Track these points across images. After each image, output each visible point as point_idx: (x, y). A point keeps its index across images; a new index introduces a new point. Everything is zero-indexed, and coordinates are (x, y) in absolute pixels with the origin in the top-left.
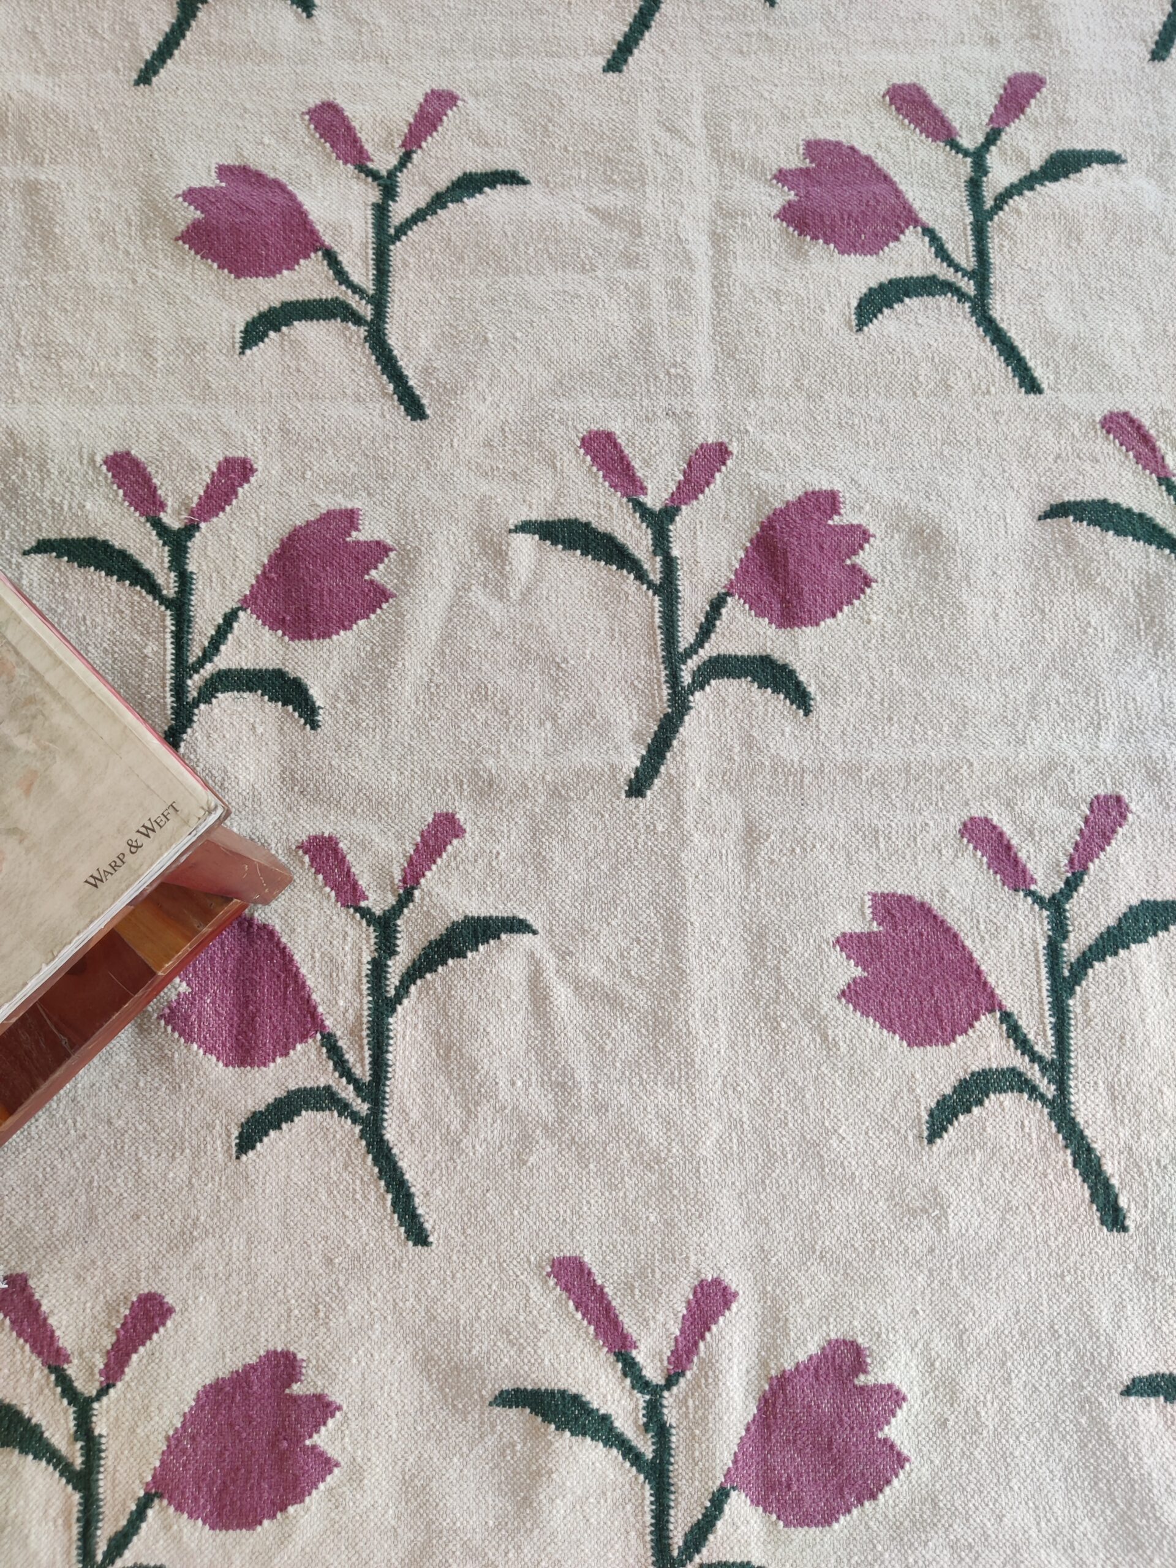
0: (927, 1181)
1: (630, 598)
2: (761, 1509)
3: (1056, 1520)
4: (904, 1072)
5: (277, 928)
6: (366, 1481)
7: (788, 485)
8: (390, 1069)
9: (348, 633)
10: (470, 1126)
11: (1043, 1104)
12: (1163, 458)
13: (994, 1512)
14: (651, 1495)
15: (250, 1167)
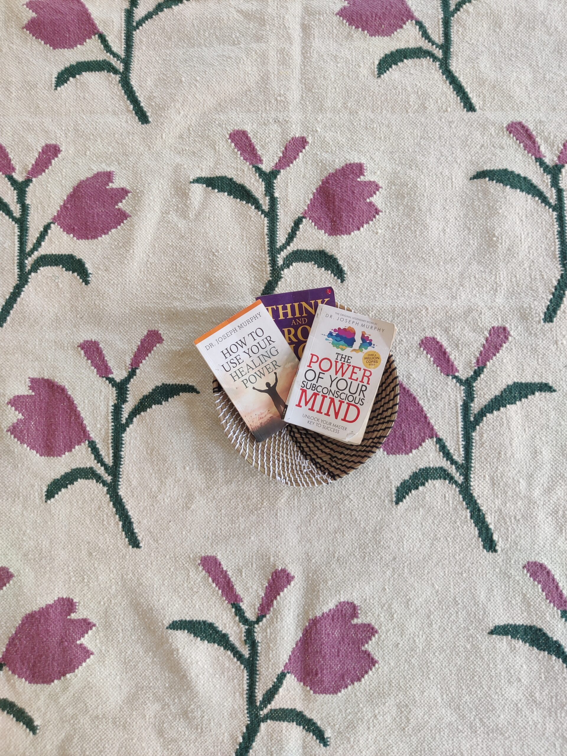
0: (394, 523)
1: (252, 219)
2: (302, 684)
3: (452, 694)
4: (384, 467)
5: (66, 387)
6: (106, 662)
7: (337, 161)
8: (122, 460)
9: (107, 236)
10: (162, 489)
11: (457, 486)
12: (539, 147)
13: (420, 689)
14: (247, 675)
15: (52, 506)
